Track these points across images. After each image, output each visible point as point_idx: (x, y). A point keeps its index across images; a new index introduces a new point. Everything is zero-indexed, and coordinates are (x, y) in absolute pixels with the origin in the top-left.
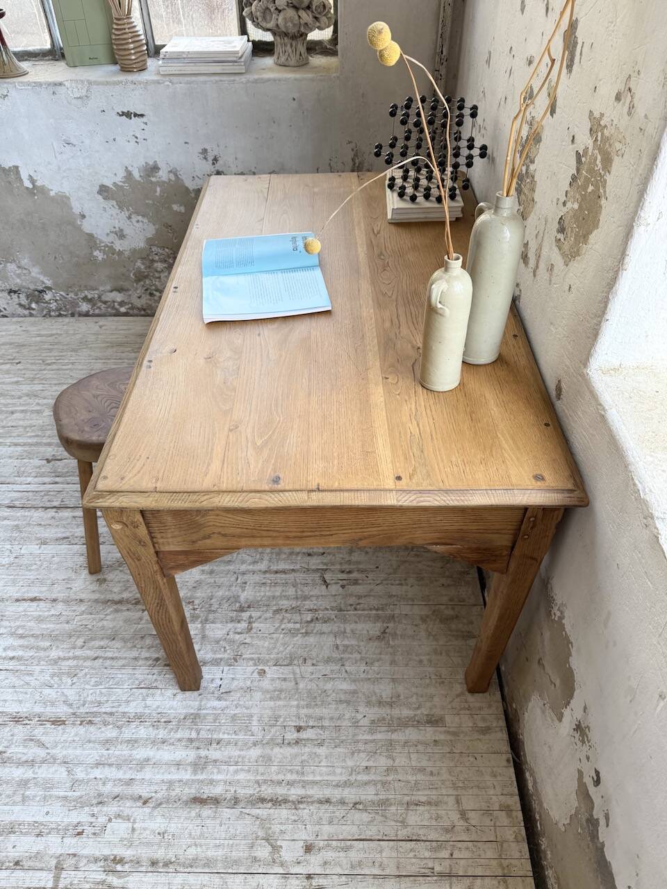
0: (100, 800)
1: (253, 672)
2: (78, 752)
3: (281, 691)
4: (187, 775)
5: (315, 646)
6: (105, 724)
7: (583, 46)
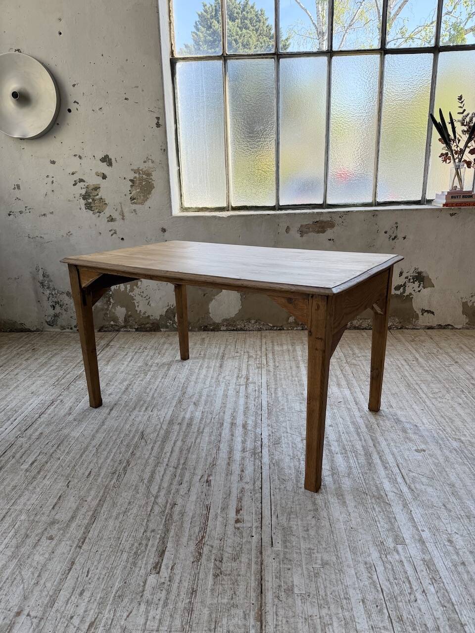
7: (116, 159)
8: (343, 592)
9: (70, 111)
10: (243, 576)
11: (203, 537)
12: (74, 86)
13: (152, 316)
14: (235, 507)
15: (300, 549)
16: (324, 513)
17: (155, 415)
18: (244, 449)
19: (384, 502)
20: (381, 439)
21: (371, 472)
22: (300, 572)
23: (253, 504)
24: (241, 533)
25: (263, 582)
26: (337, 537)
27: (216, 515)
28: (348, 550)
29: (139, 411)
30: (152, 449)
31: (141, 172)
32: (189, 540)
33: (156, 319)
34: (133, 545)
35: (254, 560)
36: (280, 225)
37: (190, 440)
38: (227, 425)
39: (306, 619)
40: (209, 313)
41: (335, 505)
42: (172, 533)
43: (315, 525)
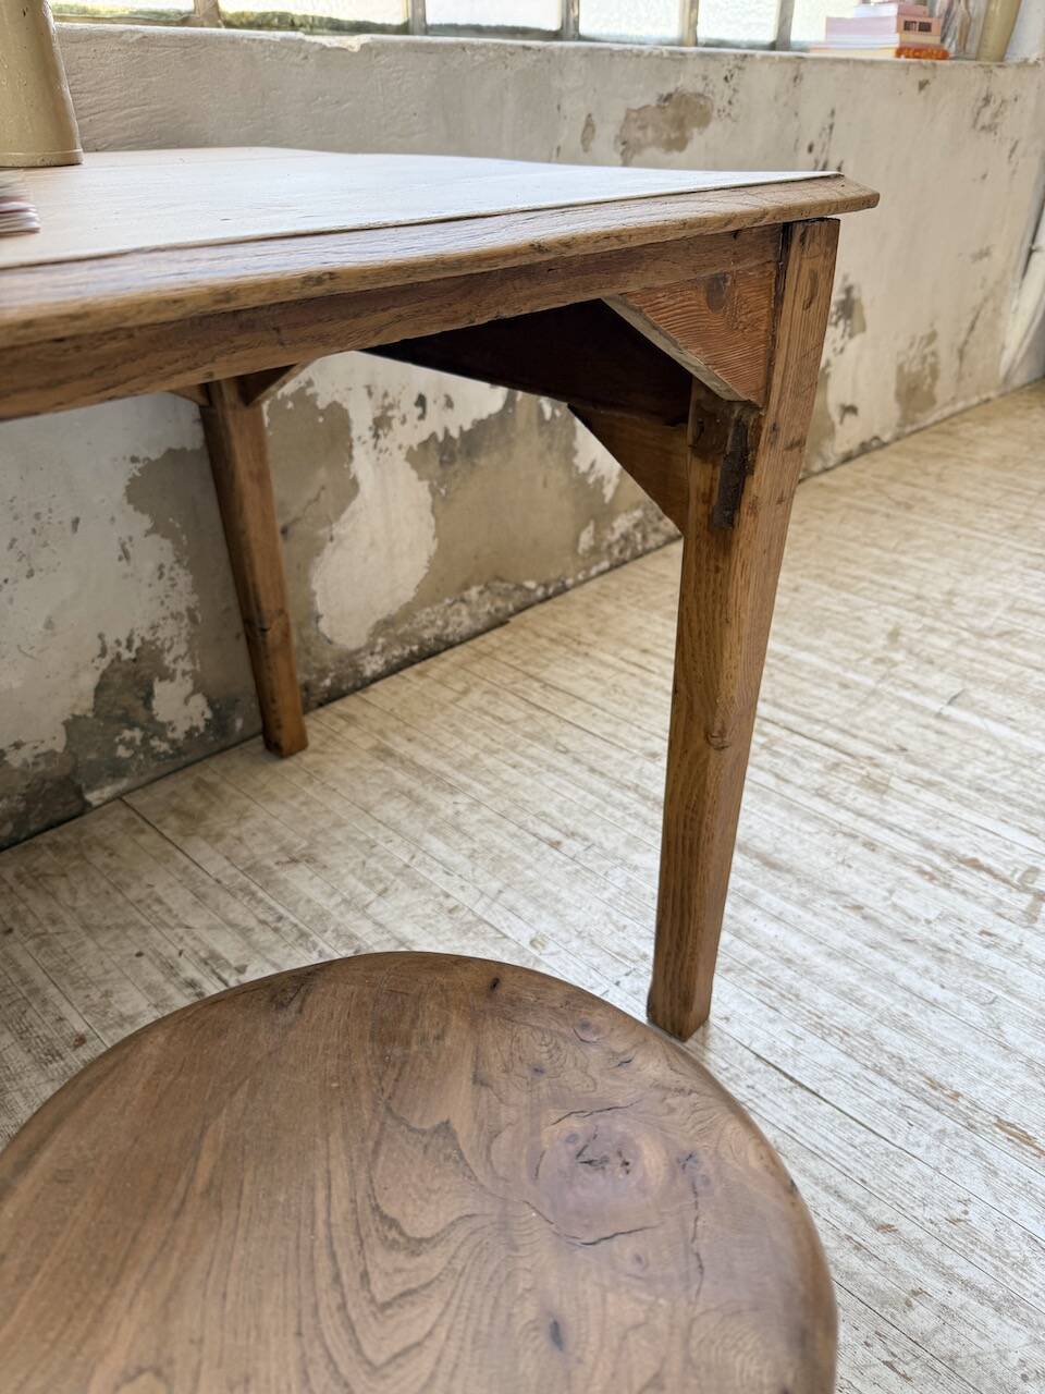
0: (941, 954)
1: (552, 954)
2: (971, 1048)
3: (534, 900)
4: (766, 898)
5: (412, 917)
6: (900, 1062)
13: (18, 746)
33: (52, 753)
36: (566, 106)
40: (318, 617)
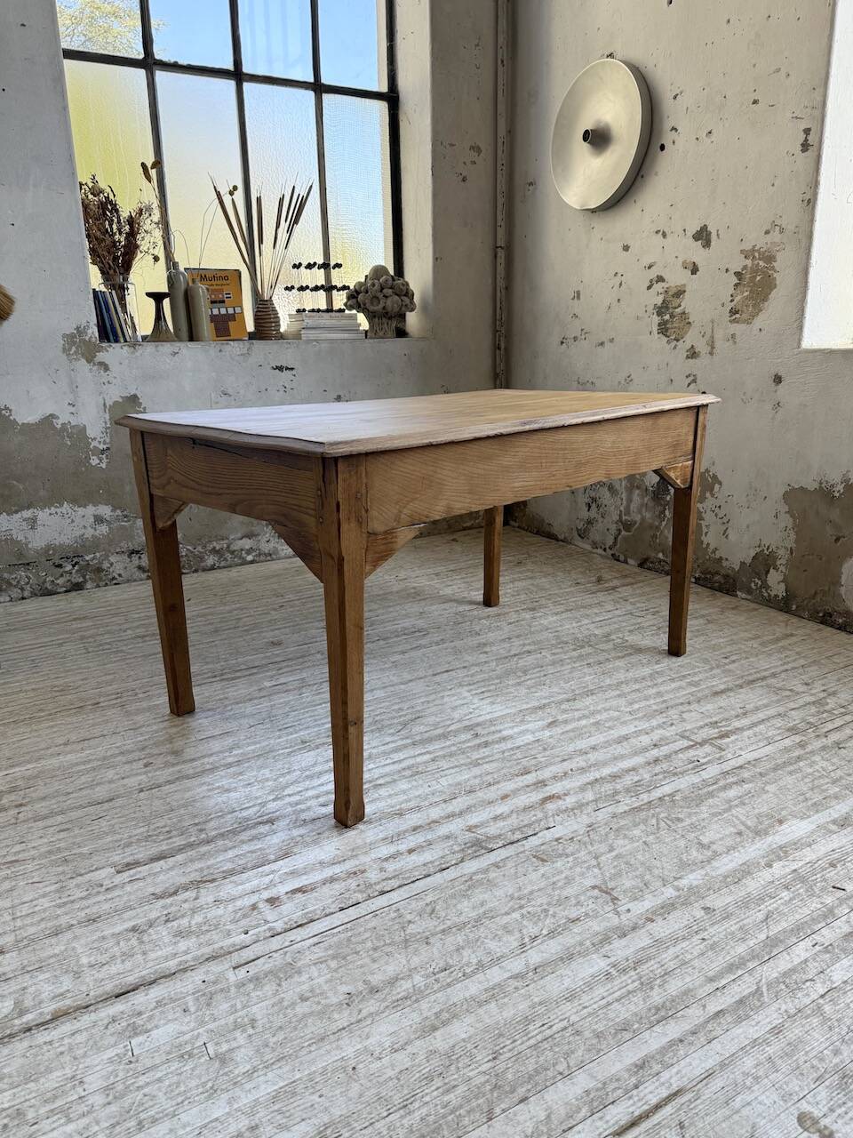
7: (718, 231)
8: (157, 1113)
9: (662, 148)
10: (144, 959)
11: (213, 881)
12: (675, 98)
13: (727, 559)
14: (306, 883)
15: (243, 1008)
16: (371, 1006)
17: (474, 706)
18: (476, 826)
19: (490, 1103)
20: (769, 1017)
21: (594, 1041)
22: (185, 1028)
23: (331, 900)
24: (245, 916)
25: (142, 988)
26: (310, 1052)
27: (273, 872)
28: (282, 1084)
29: (469, 691)
30: (387, 744)
31: (757, 254)
32: (201, 870)
33: (733, 569)
34: (165, 826)
35: (189, 957)
37: (444, 764)
38: (530, 778)
39: (74, 1077)
40: (840, 585)
41: (415, 1015)
42: (204, 849)
43: (328, 1006)
